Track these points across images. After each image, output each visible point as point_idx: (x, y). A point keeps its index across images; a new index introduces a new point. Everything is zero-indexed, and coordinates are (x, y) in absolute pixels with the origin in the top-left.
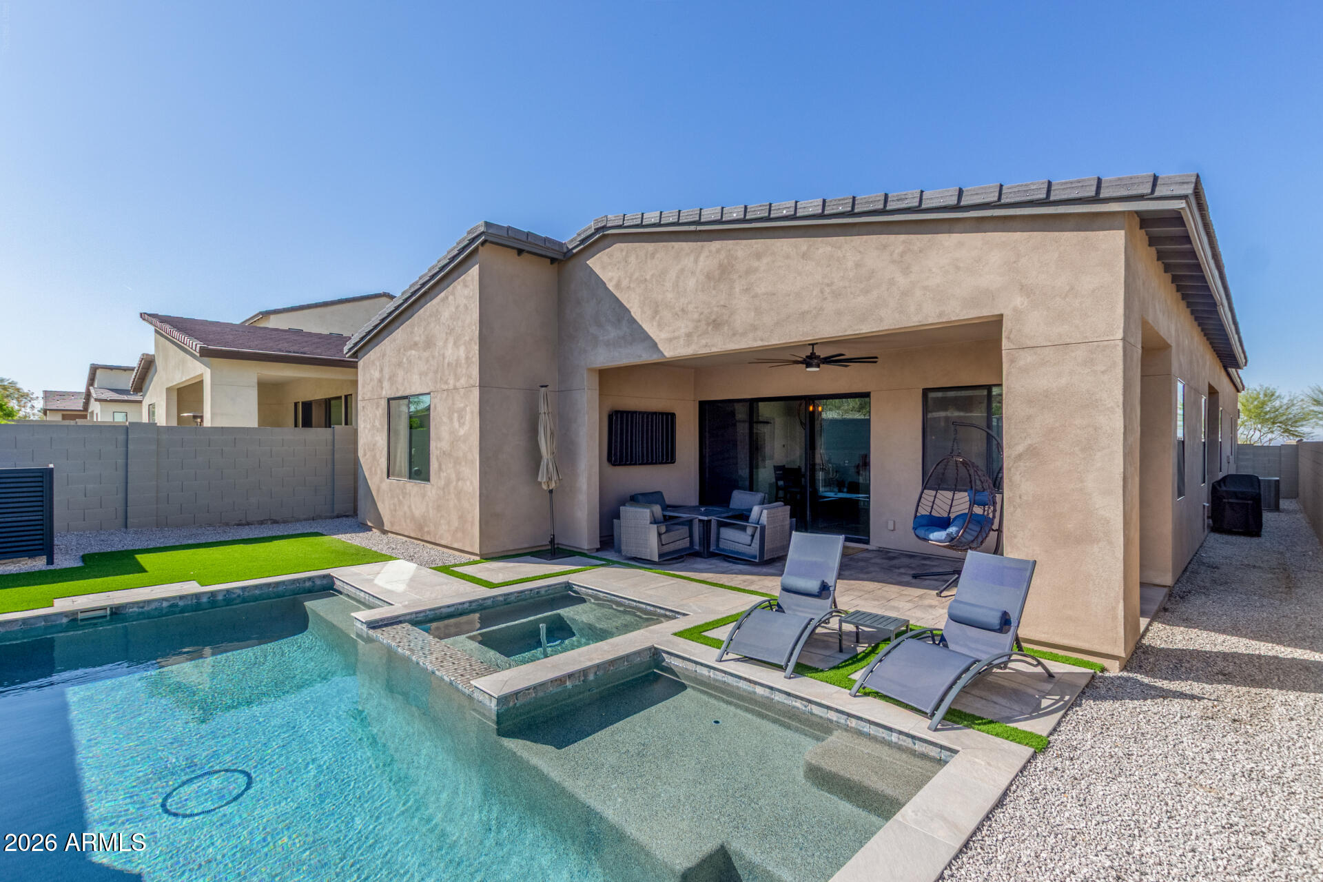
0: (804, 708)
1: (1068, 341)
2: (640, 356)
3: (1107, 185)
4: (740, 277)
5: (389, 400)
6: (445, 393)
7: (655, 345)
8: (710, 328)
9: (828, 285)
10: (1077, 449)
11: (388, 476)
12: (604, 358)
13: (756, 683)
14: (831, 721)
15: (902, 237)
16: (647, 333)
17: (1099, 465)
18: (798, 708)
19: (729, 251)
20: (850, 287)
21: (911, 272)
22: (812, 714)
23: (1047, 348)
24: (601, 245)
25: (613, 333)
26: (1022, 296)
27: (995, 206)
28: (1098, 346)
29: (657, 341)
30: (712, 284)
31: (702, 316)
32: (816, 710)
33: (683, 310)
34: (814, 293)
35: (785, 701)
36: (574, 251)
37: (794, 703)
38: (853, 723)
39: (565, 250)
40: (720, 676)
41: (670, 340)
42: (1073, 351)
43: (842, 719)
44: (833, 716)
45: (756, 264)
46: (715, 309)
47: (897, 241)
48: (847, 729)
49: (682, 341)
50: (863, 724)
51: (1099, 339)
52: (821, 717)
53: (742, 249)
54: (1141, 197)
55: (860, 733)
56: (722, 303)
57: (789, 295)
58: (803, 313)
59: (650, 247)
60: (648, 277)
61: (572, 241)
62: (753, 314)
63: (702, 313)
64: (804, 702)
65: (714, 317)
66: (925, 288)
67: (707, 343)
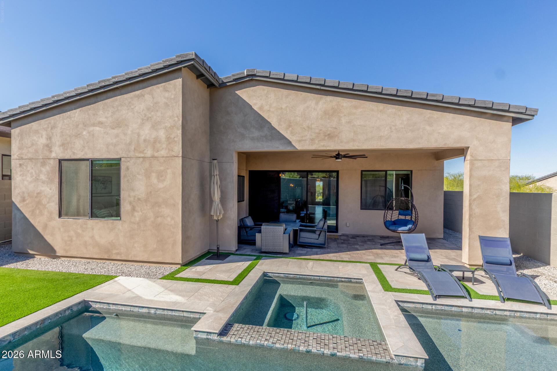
0: (491, 313)
1: (493, 159)
2: (278, 148)
3: (512, 107)
4: (345, 115)
5: (60, 161)
6: (141, 159)
7: (290, 143)
8: (326, 138)
9: (394, 126)
10: (494, 196)
11: (60, 216)
12: (249, 146)
13: (462, 307)
14: (506, 316)
15: (429, 111)
16: (283, 135)
17: (502, 202)
18: (488, 314)
19: (338, 102)
20: (405, 128)
21: (433, 126)
22: (496, 315)
23: (485, 161)
24: (248, 84)
25: (256, 134)
26: (477, 141)
27: (472, 106)
28: (502, 162)
29: (291, 140)
30: (328, 116)
31: (321, 131)
32: (498, 312)
33: (308, 127)
34: (387, 129)
35: (481, 312)
36: (228, 84)
37: (486, 312)
38: (518, 314)
39: (221, 82)
40: (439, 307)
41: (300, 141)
42: (494, 162)
43: (512, 314)
44: (508, 313)
45: (354, 111)
46: (329, 129)
47: (428, 113)
48: (514, 317)
49: (307, 142)
50: (523, 313)
51: (503, 159)
52: (501, 315)
53: (346, 103)
54: (521, 113)
55: (521, 317)
56: (334, 126)
57: (373, 128)
58: (381, 136)
59: (285, 92)
60: (283, 107)
61: (227, 78)
62: (353, 134)
63: (321, 130)
64: (491, 311)
65: (329, 133)
66: (439, 133)
67: (324, 145)
